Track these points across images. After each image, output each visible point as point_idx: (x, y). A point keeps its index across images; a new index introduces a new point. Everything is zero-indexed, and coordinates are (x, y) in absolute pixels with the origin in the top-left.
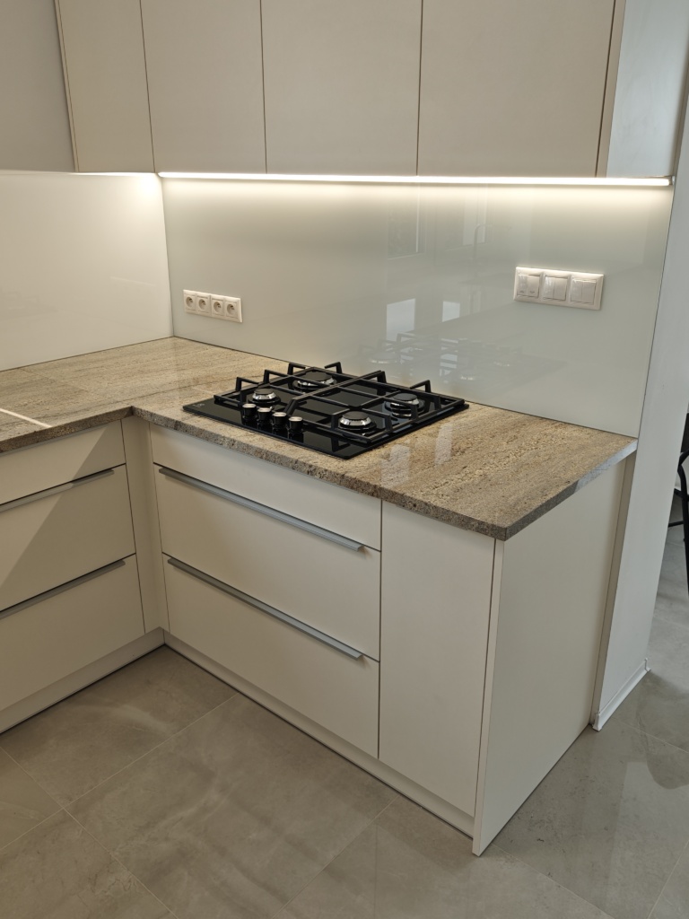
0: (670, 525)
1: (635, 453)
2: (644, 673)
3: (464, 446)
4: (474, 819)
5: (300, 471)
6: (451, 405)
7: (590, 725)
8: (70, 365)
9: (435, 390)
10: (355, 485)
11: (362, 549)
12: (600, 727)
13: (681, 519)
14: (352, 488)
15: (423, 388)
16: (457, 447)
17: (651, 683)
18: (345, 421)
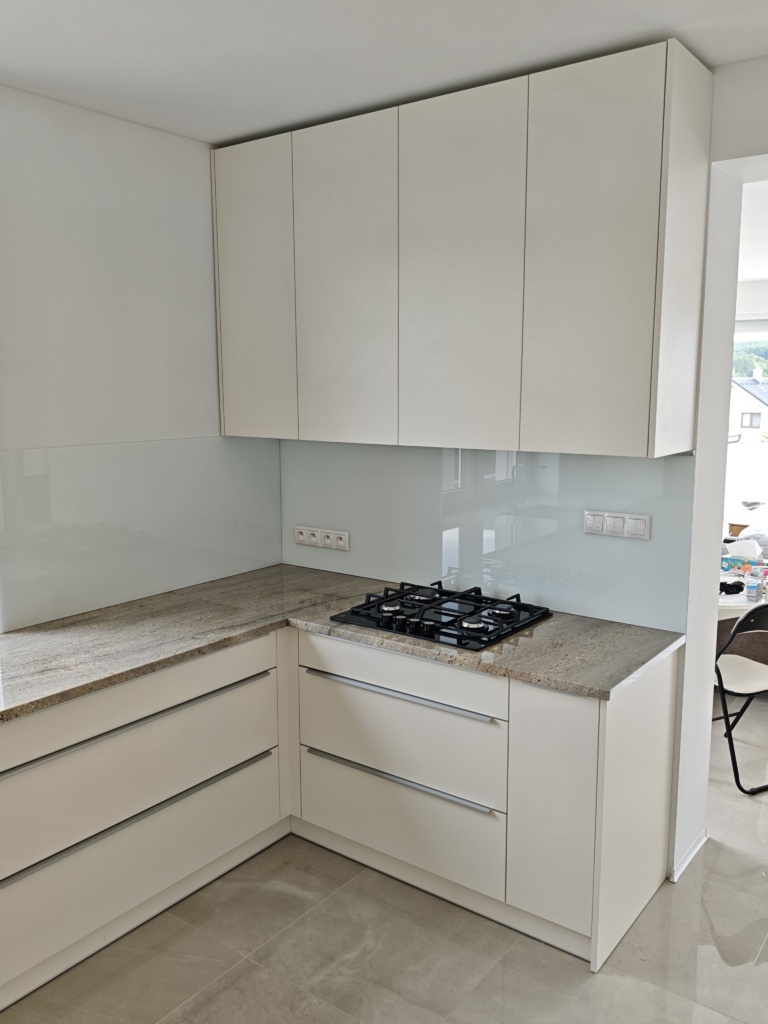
0: (714, 720)
1: (684, 645)
2: (705, 839)
3: (560, 641)
4: (590, 938)
5: (442, 661)
6: (538, 614)
7: (668, 879)
8: (212, 589)
9: (523, 601)
10: (489, 670)
11: (493, 720)
12: (676, 880)
13: (722, 715)
14: (487, 671)
15: (514, 600)
16: (555, 642)
17: (712, 847)
18: (465, 625)
